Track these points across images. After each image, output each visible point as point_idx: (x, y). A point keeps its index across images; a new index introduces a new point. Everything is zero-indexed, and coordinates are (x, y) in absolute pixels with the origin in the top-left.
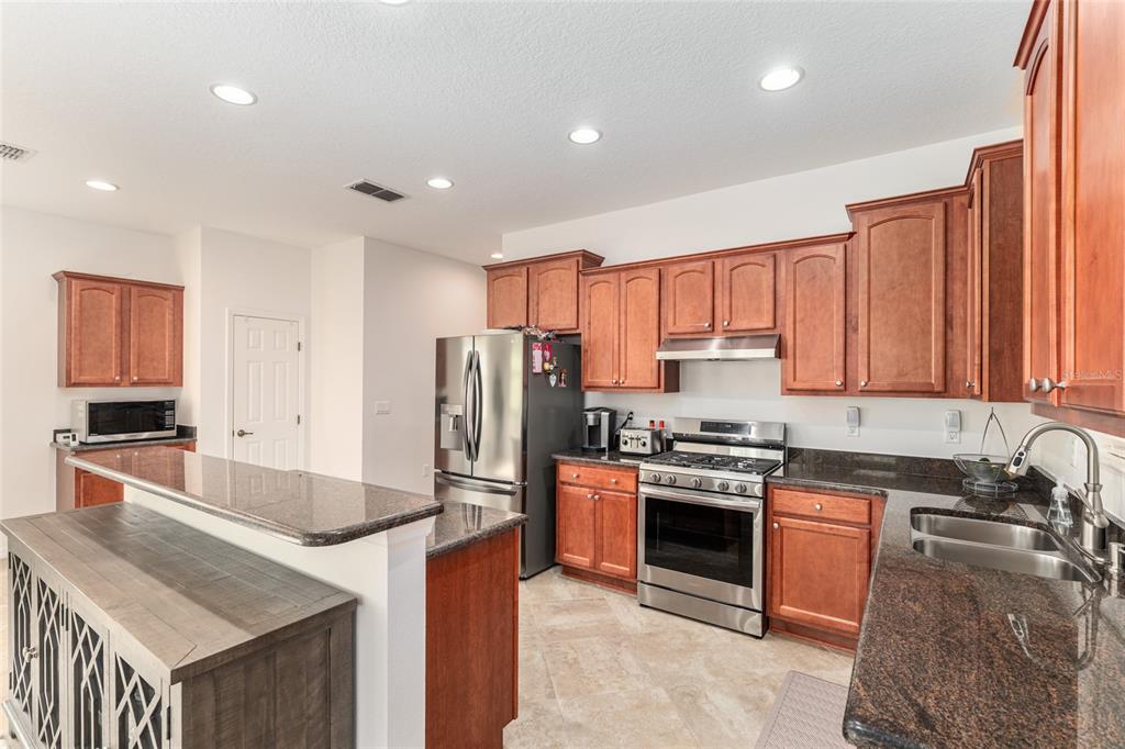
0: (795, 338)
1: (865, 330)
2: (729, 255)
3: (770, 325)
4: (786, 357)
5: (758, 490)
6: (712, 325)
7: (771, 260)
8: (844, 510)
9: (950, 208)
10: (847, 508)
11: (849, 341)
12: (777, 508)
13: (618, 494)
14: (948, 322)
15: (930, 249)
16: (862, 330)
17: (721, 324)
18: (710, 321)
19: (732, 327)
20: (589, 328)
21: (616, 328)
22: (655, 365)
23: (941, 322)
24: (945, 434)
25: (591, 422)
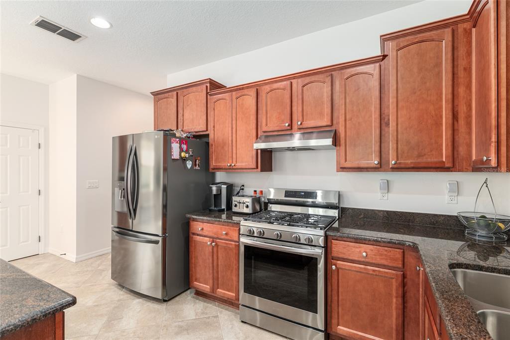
0: (346, 132)
1: (395, 124)
2: (301, 77)
3: (329, 123)
4: (340, 146)
5: (321, 242)
6: (291, 125)
7: (329, 78)
8: (384, 257)
9: (456, 32)
10: (386, 255)
11: (383, 133)
12: (334, 254)
13: (227, 242)
14: (455, 116)
15: (441, 63)
16: (392, 124)
17: (297, 123)
18: (289, 122)
19: (304, 126)
20: (214, 130)
21: (230, 129)
22: (254, 153)
23: (450, 116)
24: (447, 197)
25: (214, 192)
